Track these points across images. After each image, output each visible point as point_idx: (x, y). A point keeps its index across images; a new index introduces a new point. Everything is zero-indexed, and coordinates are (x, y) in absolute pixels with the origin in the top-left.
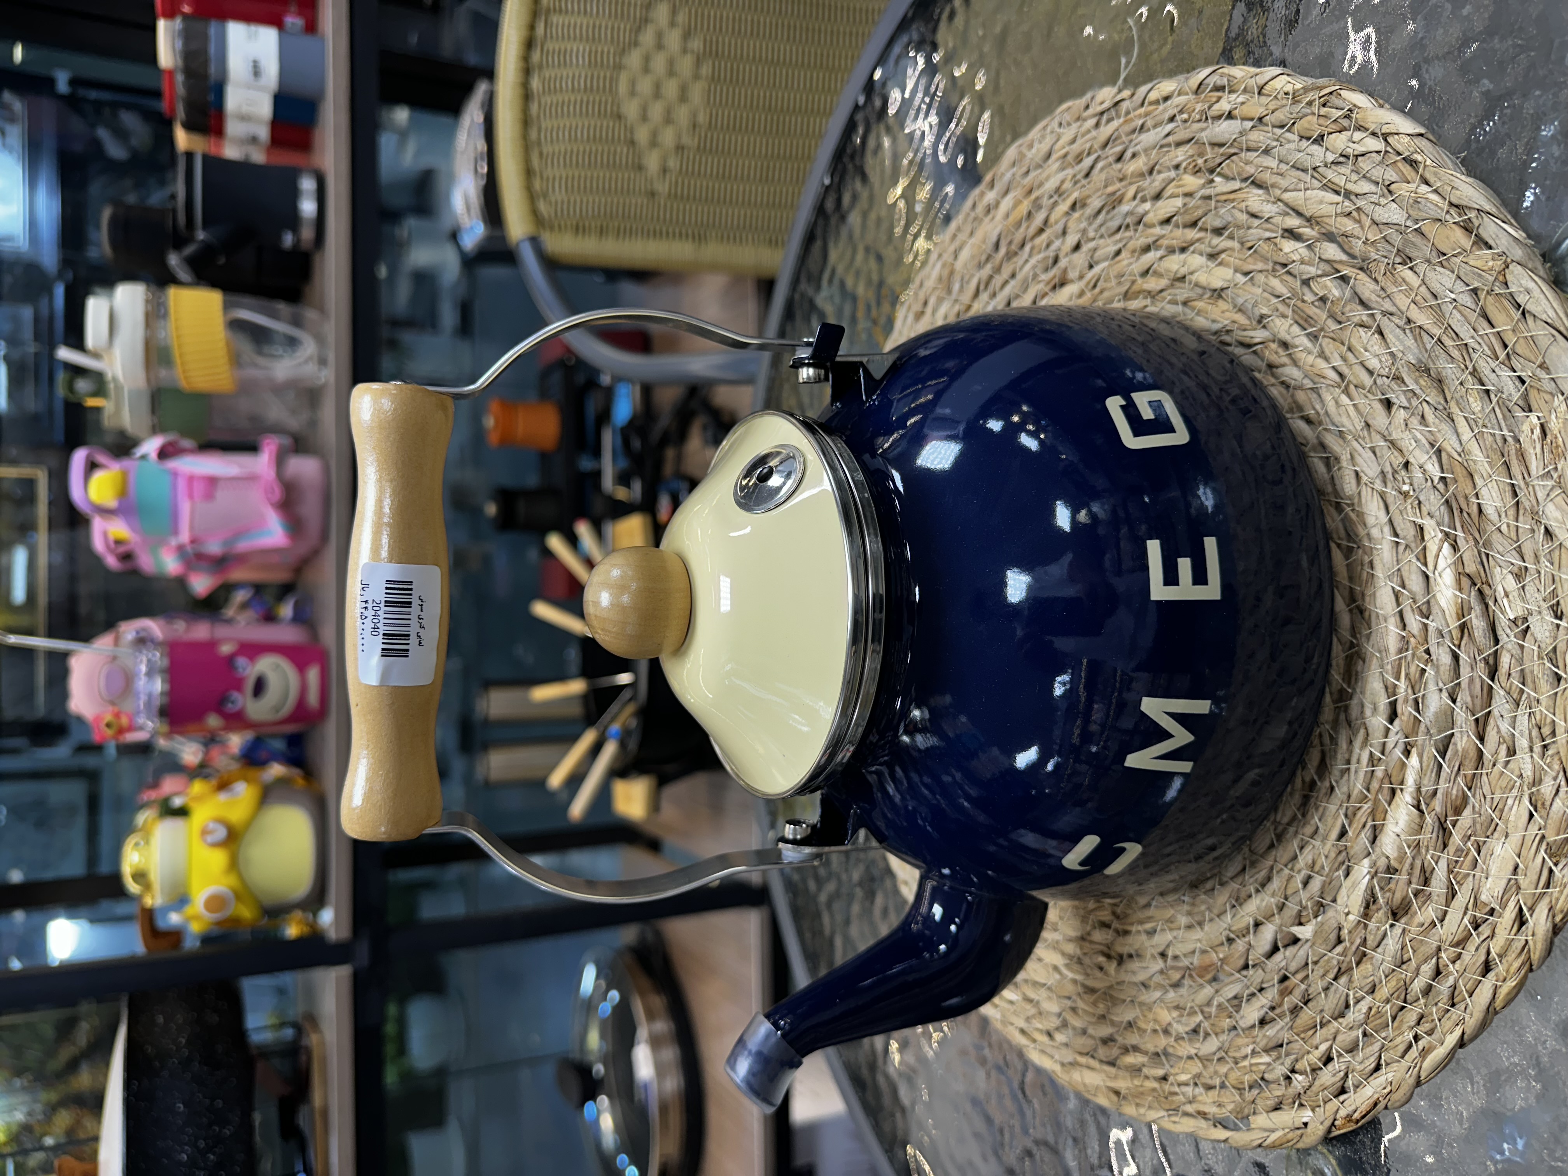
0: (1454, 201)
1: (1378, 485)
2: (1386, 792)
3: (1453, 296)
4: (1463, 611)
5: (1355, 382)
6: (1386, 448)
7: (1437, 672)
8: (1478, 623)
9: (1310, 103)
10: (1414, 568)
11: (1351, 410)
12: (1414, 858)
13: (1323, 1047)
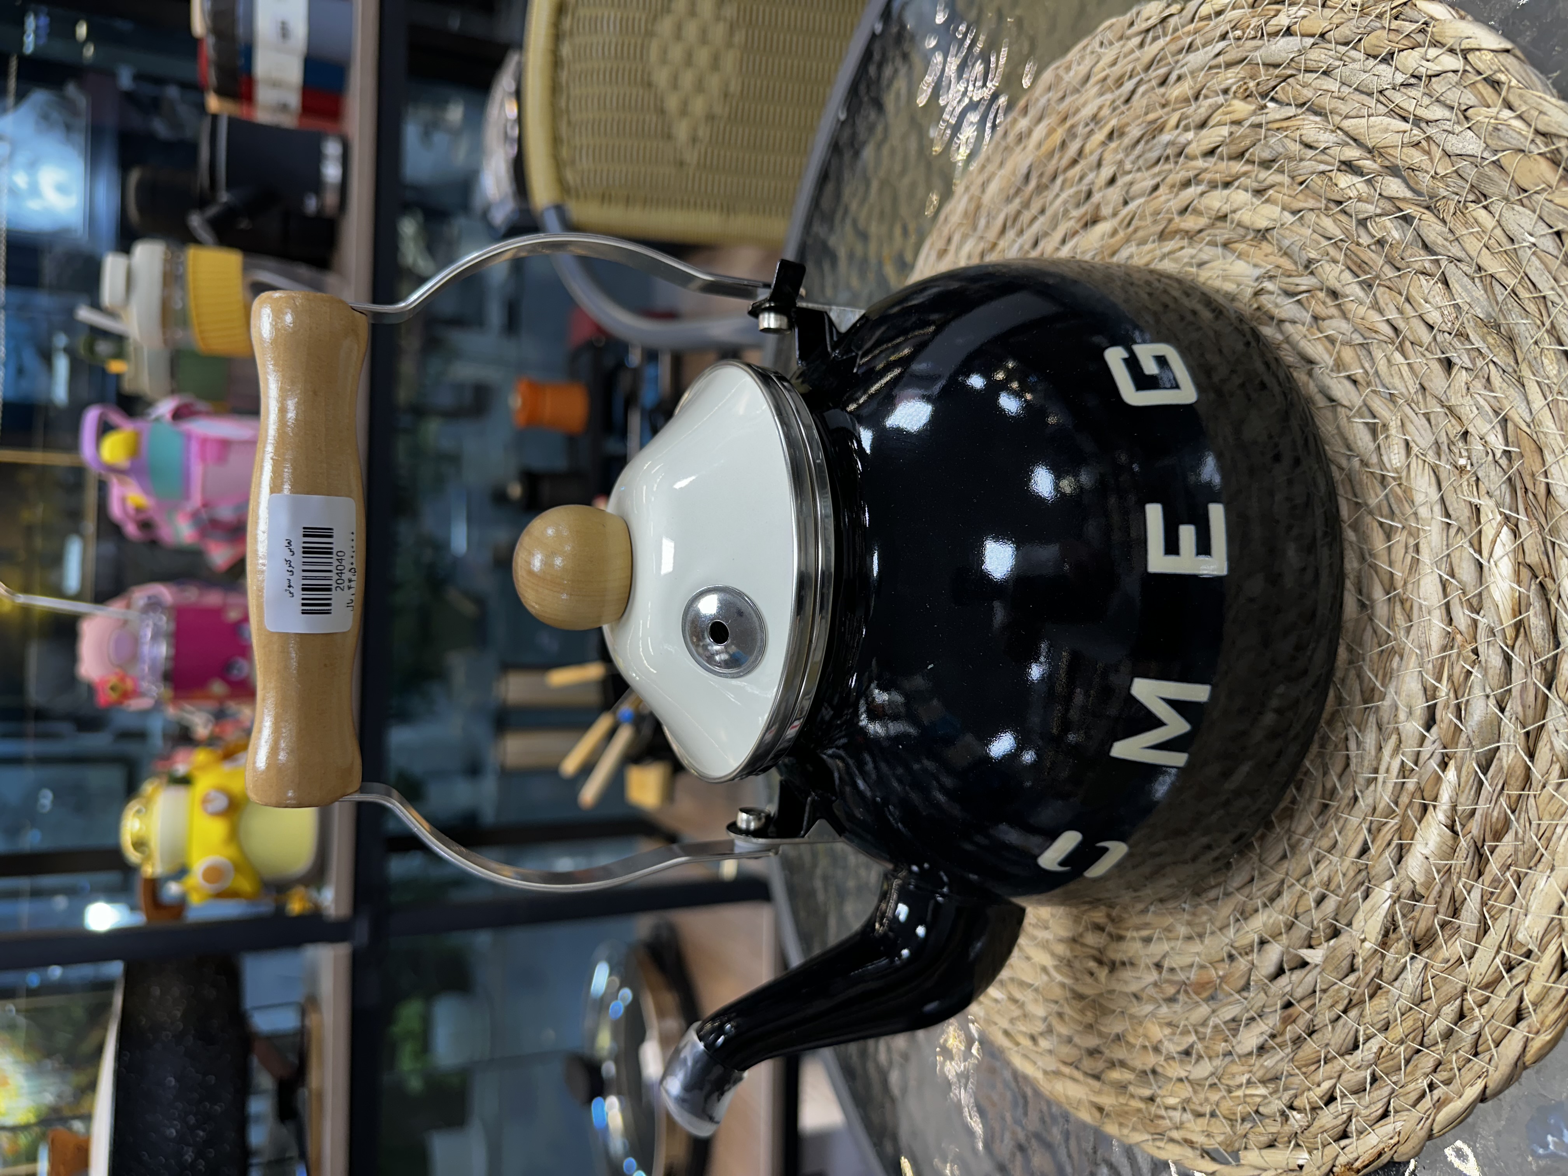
0: (1542, 128)
1: (1431, 458)
2: (1416, 807)
3: (1532, 240)
4: (1520, 606)
5: (1411, 338)
6: (1442, 415)
7: (1485, 675)
8: (1536, 622)
9: (1380, 16)
10: (1465, 555)
11: (1405, 370)
12: (1443, 885)
13: (1326, 1085)
